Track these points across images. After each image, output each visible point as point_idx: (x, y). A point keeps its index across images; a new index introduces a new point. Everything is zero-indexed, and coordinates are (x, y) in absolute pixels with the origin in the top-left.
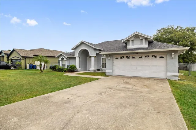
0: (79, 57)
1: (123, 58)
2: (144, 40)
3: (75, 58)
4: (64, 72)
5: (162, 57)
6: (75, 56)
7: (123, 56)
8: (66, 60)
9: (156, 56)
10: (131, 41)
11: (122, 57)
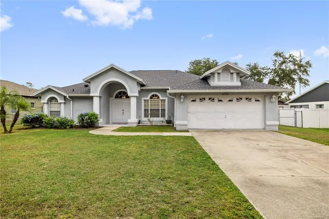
0: (100, 97)
1: (204, 101)
2: (235, 75)
3: (91, 98)
4: (70, 130)
5: (258, 101)
6: (91, 95)
7: (203, 97)
8: (63, 101)
9: (251, 99)
10: (216, 75)
11: (202, 100)
